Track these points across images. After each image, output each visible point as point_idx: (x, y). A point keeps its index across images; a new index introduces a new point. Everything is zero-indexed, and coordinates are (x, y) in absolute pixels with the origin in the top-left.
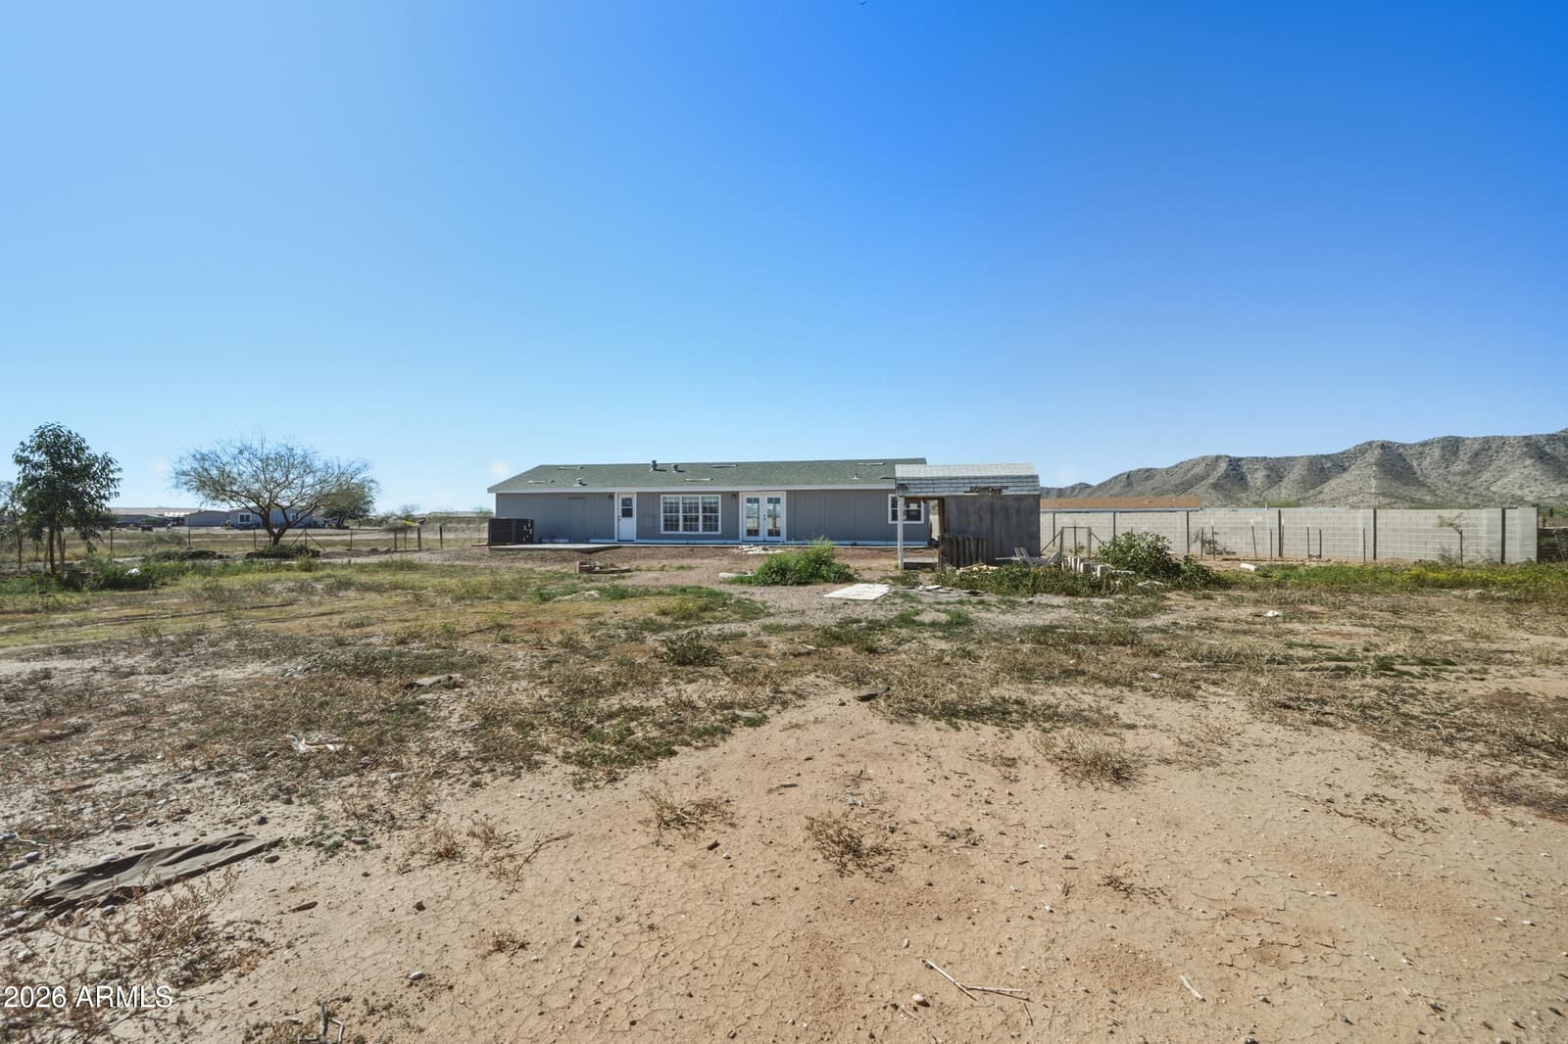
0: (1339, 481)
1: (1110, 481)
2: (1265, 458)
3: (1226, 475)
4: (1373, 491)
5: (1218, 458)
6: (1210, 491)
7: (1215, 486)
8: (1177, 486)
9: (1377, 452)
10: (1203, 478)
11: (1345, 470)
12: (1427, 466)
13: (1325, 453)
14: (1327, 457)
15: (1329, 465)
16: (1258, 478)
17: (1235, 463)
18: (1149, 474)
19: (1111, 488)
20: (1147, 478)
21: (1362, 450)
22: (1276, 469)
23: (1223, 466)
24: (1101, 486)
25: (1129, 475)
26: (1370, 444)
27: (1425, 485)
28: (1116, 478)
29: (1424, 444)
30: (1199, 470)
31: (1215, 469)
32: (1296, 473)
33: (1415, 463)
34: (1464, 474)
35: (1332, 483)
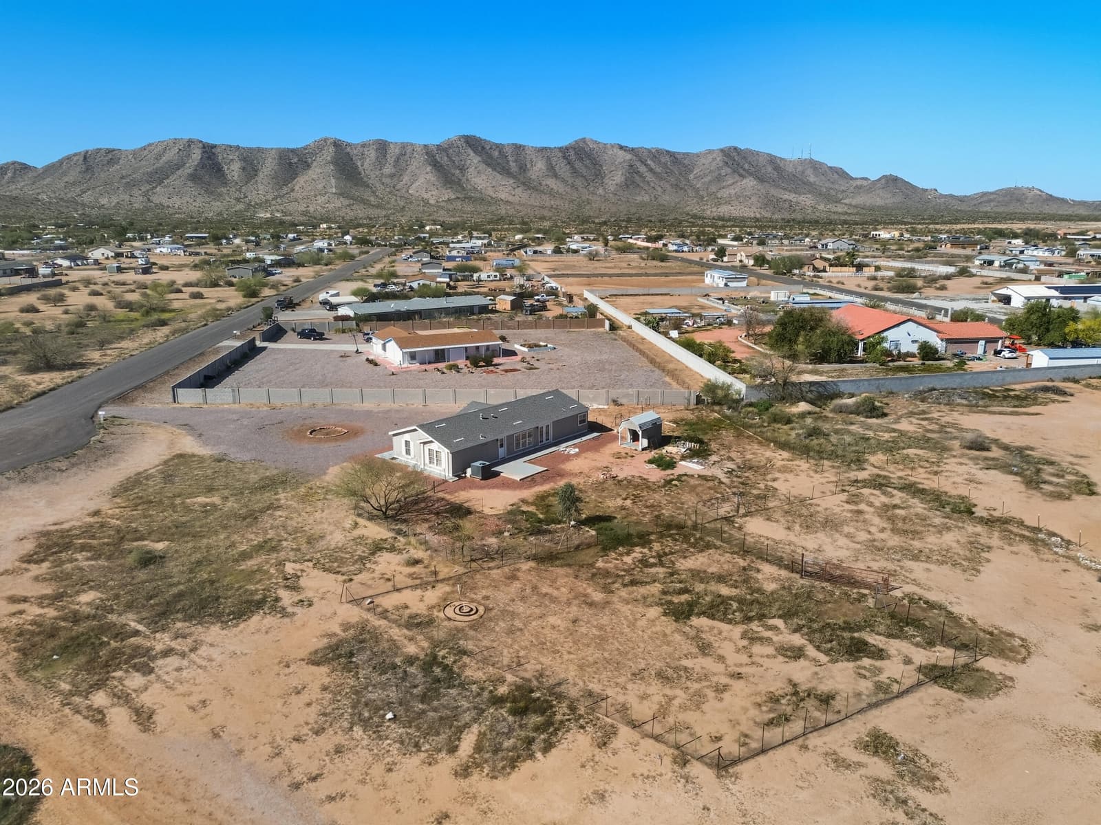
0: (306, 178)
1: (61, 162)
2: (238, 148)
3: (202, 165)
4: (334, 190)
5: (190, 142)
6: (190, 184)
7: (194, 177)
8: (150, 175)
9: (332, 149)
10: (179, 166)
11: (309, 166)
12: (366, 165)
13: (291, 147)
14: (293, 151)
15: (296, 160)
16: (234, 170)
17: (209, 151)
18: (112, 156)
19: (65, 174)
20: (111, 162)
21: (321, 145)
22: (251, 160)
23: (197, 155)
24: (50, 169)
25: (85, 157)
26: (325, 140)
27: (368, 186)
28: (69, 158)
29: (364, 145)
30: (170, 155)
31: (188, 156)
32: (268, 167)
33: (359, 164)
34: (392, 176)
35: (301, 181)
